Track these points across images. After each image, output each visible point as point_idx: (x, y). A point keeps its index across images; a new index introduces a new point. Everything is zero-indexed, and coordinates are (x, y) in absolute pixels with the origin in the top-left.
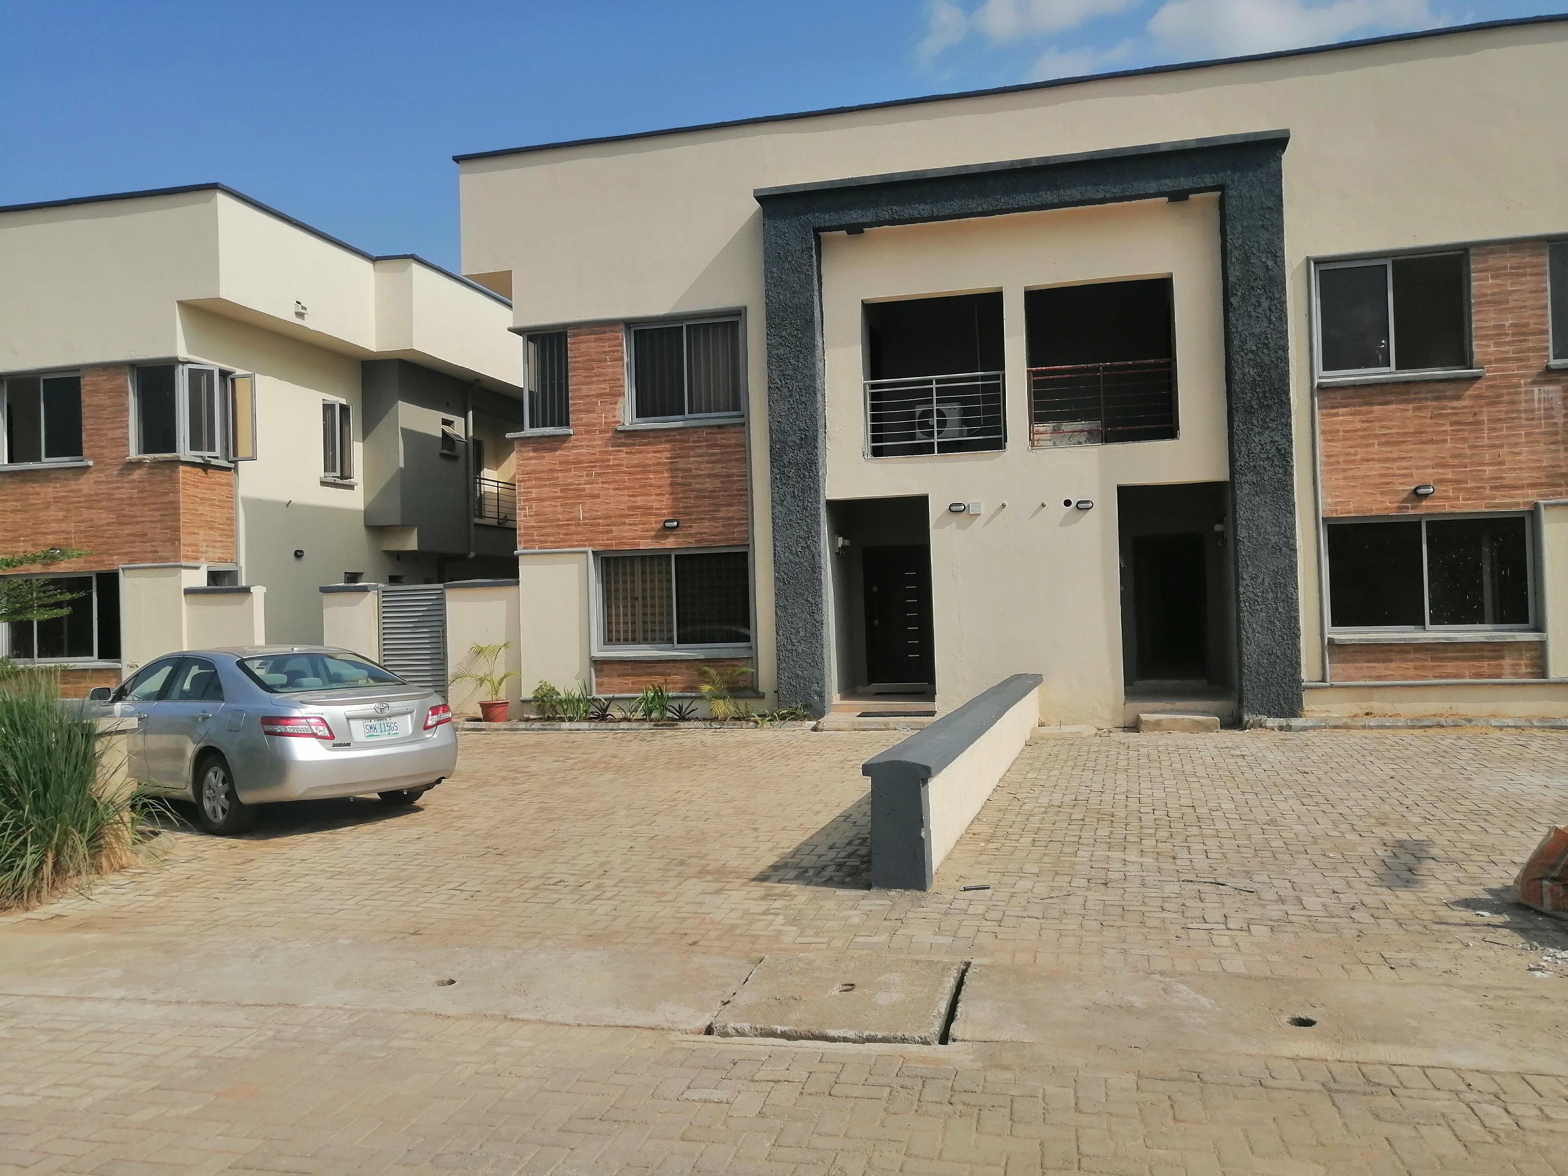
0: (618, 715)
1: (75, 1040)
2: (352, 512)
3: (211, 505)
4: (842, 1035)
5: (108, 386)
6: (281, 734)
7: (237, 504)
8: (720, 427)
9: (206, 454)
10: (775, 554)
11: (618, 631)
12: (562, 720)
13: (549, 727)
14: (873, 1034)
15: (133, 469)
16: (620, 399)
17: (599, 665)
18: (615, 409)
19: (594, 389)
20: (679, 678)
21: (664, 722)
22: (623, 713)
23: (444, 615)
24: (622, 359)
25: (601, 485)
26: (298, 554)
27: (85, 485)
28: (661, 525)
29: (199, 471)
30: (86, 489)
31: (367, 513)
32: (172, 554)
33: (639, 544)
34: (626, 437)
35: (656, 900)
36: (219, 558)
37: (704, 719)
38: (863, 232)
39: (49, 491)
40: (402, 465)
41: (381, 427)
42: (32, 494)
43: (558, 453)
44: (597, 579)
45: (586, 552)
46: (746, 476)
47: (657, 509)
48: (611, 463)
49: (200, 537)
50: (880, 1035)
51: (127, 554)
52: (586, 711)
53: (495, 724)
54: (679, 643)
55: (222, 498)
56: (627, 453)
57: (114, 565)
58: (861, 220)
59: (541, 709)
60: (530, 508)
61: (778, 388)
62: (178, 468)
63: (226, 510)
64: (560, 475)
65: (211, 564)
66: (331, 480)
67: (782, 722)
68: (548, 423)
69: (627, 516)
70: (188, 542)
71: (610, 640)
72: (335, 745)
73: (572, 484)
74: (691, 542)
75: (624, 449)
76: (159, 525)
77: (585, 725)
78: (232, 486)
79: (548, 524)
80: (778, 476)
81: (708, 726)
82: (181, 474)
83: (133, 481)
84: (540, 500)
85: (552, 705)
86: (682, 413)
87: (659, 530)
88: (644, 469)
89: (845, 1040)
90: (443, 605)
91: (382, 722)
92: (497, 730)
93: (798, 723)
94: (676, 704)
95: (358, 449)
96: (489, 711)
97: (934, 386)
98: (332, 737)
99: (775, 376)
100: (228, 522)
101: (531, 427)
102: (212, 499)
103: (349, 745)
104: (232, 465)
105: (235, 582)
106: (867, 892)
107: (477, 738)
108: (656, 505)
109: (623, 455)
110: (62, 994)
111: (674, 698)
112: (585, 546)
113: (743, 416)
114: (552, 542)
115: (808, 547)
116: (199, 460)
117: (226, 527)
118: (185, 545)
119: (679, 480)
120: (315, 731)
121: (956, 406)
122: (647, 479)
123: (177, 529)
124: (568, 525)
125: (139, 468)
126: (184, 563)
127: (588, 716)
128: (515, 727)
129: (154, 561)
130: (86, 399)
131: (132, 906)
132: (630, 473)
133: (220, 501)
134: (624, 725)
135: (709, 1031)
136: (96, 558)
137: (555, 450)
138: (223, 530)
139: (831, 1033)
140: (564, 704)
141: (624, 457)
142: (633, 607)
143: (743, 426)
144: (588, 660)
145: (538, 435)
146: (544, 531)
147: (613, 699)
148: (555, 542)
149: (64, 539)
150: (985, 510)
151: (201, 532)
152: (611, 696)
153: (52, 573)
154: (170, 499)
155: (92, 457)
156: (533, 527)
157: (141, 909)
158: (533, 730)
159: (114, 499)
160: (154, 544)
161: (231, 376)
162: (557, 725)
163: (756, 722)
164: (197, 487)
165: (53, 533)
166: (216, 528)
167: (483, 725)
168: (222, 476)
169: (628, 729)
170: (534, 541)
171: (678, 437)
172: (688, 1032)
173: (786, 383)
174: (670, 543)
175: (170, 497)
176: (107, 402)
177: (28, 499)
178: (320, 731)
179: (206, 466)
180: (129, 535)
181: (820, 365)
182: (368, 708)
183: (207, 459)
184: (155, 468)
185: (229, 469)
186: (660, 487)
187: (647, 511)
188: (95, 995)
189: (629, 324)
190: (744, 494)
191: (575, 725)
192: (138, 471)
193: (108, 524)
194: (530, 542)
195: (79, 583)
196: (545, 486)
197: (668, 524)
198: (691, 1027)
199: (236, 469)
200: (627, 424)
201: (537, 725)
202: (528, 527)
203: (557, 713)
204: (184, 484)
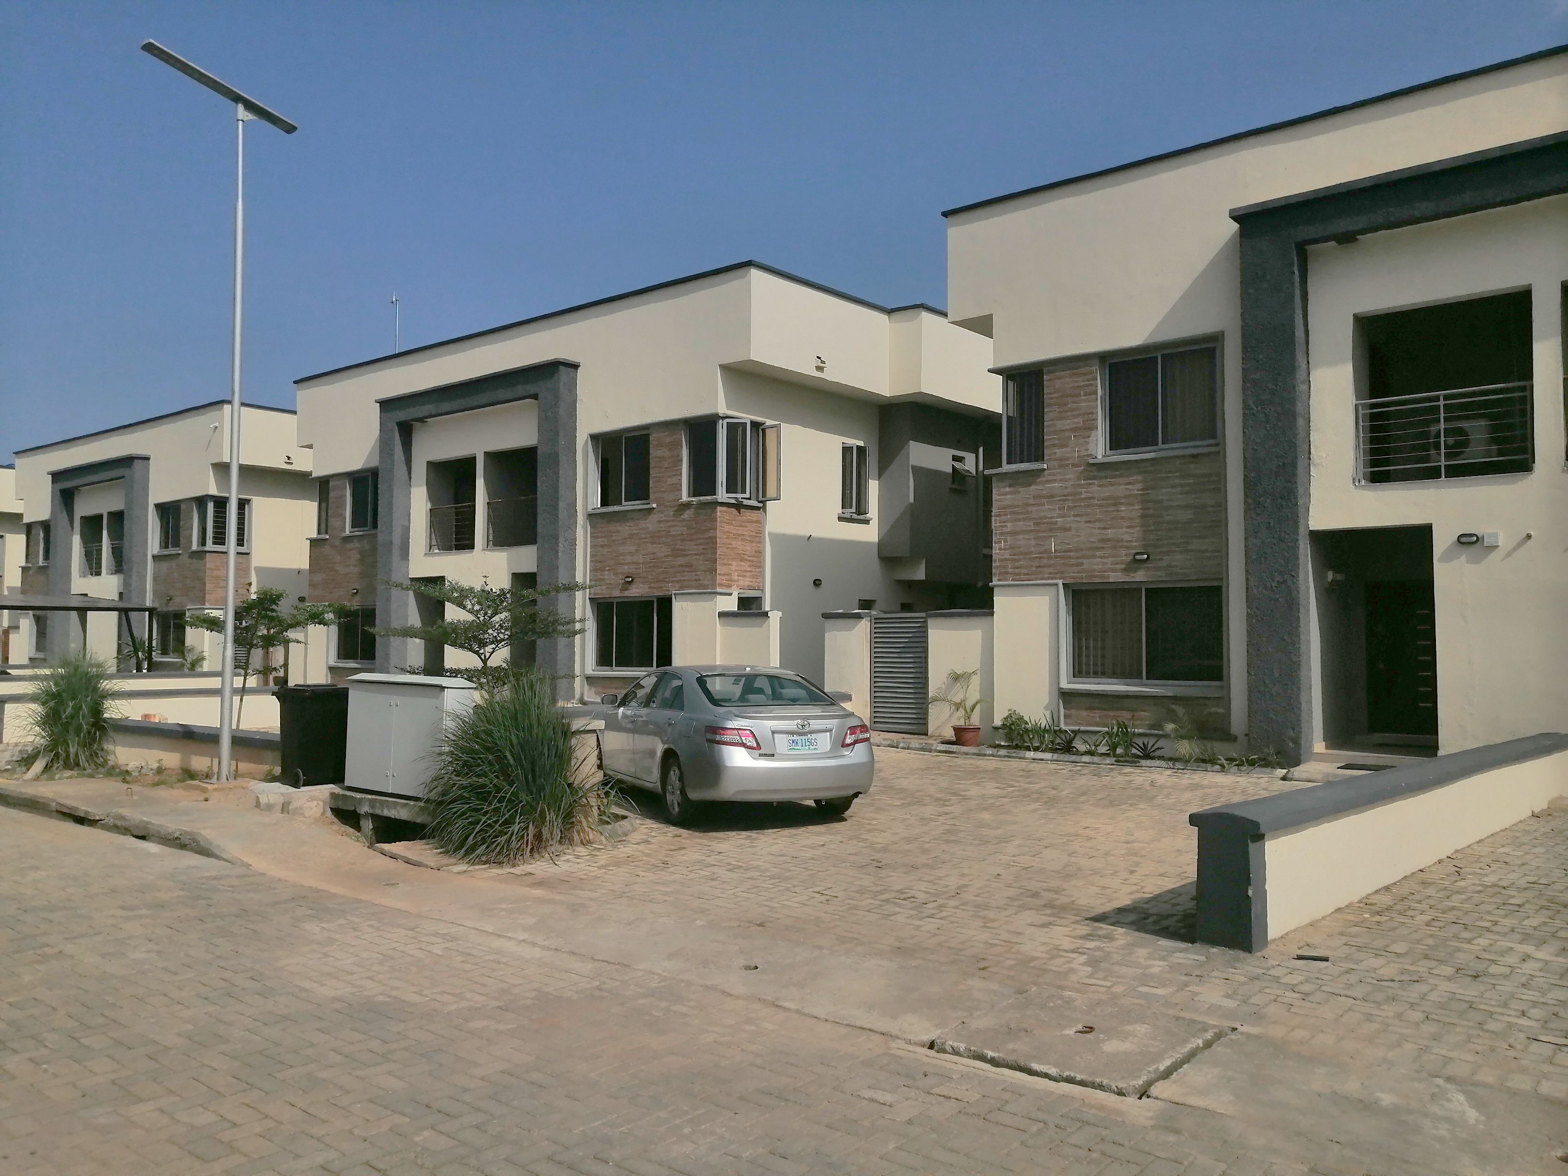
0: (1082, 748)
1: (476, 964)
2: (867, 544)
3: (743, 540)
4: (1044, 1071)
5: (668, 440)
6: (719, 743)
7: (765, 538)
8: (1194, 456)
9: (739, 496)
10: (1247, 588)
11: (1088, 664)
12: (1028, 749)
13: (1014, 755)
14: (1072, 1075)
15: (684, 510)
16: (1094, 433)
17: (1067, 696)
18: (1088, 443)
19: (1067, 424)
20: (1147, 715)
21: (1128, 759)
22: (1088, 746)
23: (926, 642)
24: (1096, 393)
25: (1072, 518)
26: (817, 583)
27: (651, 524)
28: (1132, 557)
29: (733, 511)
30: (651, 527)
31: (881, 545)
32: (710, 582)
33: (1108, 577)
34: (1099, 470)
35: (983, 924)
36: (749, 586)
37: (1170, 759)
38: (1357, 239)
39: (625, 529)
40: (912, 500)
41: (893, 468)
42: (614, 532)
43: (1033, 487)
44: (1068, 612)
45: (1057, 585)
46: (1222, 506)
47: (1127, 541)
48: (1083, 496)
49: (733, 568)
50: (1079, 1077)
51: (678, 581)
52: (1052, 742)
53: (965, 748)
54: (1148, 678)
55: (752, 533)
56: (1099, 486)
57: (669, 591)
58: (1351, 228)
59: (1009, 737)
60: (1006, 541)
61: (1253, 414)
62: (716, 508)
63: (754, 544)
64: (1034, 508)
65: (742, 591)
66: (848, 515)
67: (1251, 768)
68: (1025, 458)
69: (1098, 549)
70: (723, 572)
71: (1080, 672)
72: (760, 755)
73: (1045, 517)
74: (1161, 575)
75: (1096, 482)
76: (701, 557)
77: (1048, 756)
78: (760, 523)
79: (1021, 557)
80: (1252, 507)
81: (1171, 766)
82: (718, 514)
83: (684, 520)
84: (1015, 533)
85: (1019, 734)
86: (1157, 444)
87: (1129, 564)
88: (1116, 502)
89: (1046, 1076)
90: (926, 632)
91: (803, 737)
92: (967, 754)
93: (1268, 770)
94: (1140, 741)
95: (873, 487)
96: (961, 736)
97: (1442, 403)
98: (759, 747)
99: (1251, 402)
100: (756, 554)
101: (1008, 463)
102: (744, 535)
103: (773, 755)
104: (761, 505)
105: (760, 607)
106: (1190, 945)
107: (944, 760)
108: (1127, 537)
109: (1095, 488)
110: (491, 931)
111: (1140, 735)
112: (1055, 578)
113: (1217, 445)
114: (1024, 574)
115: (1285, 582)
116: (733, 501)
117: (755, 559)
118: (720, 574)
119: (1151, 512)
120: (744, 741)
121: (1482, 423)
122: (1118, 511)
123: (715, 561)
124: (1040, 558)
125: (689, 508)
126: (719, 590)
127: (1055, 747)
128: (983, 752)
129: (697, 587)
130: (654, 452)
131: (578, 874)
132: (1101, 506)
133: (750, 536)
134: (1086, 758)
135: (931, 1046)
136: (657, 585)
137: (1029, 485)
138: (752, 561)
139: (1035, 1066)
140: (1030, 733)
141: (1098, 490)
142: (1103, 640)
143: (1218, 455)
144: (1057, 692)
145: (1014, 470)
146: (1017, 564)
147: (1079, 731)
148: (1027, 574)
149: (636, 569)
150: (1504, 541)
151: (734, 563)
152: (1076, 728)
153: (627, 597)
154: (710, 535)
155: (656, 501)
156: (1008, 560)
157: (583, 877)
158: (1000, 756)
159: (670, 535)
160: (698, 573)
161: (762, 427)
162: (1022, 753)
163: (1223, 766)
164: (731, 524)
165: (629, 563)
166: (746, 560)
167: (954, 748)
168: (753, 515)
169: (1089, 763)
170: (1007, 573)
171: (1151, 469)
172: (912, 1042)
173: (1262, 408)
174: (1140, 576)
175: (710, 534)
176: (667, 454)
177: (612, 536)
178: (750, 741)
179: (738, 506)
180: (681, 565)
181: (1303, 387)
182: (791, 725)
183: (740, 500)
184: (700, 508)
185: (758, 508)
186: (1130, 519)
187: (1117, 543)
188: (509, 935)
189: (1103, 357)
190: (1219, 524)
191: (1039, 755)
192: (688, 512)
193: (666, 556)
194: (1004, 575)
195: (645, 605)
196: (1019, 520)
197: (1138, 557)
198: (916, 1039)
199: (764, 508)
200: (1100, 457)
201: (1003, 752)
202: (1002, 560)
203: (1024, 742)
204: (721, 522)
